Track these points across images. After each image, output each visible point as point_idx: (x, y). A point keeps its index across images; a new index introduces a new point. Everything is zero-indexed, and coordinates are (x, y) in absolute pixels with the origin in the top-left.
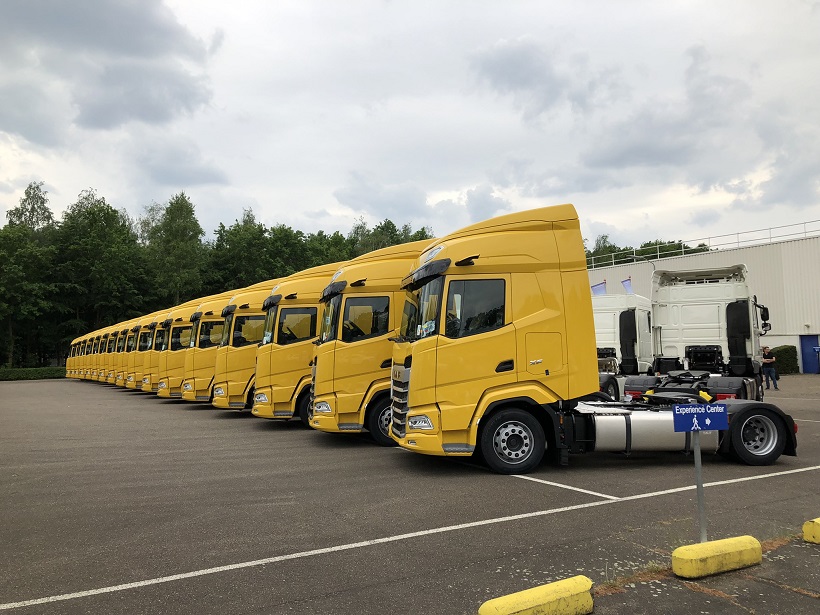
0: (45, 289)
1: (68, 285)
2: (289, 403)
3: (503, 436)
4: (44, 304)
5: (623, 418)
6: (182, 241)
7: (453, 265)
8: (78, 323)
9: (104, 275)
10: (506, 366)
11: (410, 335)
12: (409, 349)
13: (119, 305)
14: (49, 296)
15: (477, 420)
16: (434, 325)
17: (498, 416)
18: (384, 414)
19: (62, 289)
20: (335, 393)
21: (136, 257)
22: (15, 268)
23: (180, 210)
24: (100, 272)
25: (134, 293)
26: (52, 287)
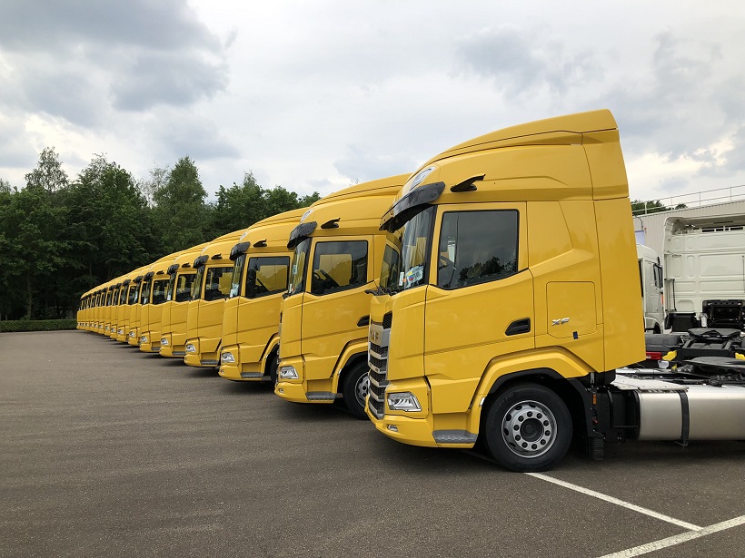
0: (59, 247)
1: (81, 243)
2: (259, 363)
3: (515, 421)
4: (58, 260)
5: (677, 396)
6: (187, 202)
7: (447, 191)
8: (89, 278)
9: (115, 234)
10: (521, 327)
11: (391, 286)
12: (389, 304)
13: (128, 262)
14: (63, 253)
15: (480, 400)
16: (421, 272)
17: (509, 394)
18: (361, 381)
19: (75, 246)
20: (302, 356)
21: (144, 216)
22: (31, 227)
23: (185, 173)
24: (110, 231)
25: (141, 250)
26: (65, 245)
